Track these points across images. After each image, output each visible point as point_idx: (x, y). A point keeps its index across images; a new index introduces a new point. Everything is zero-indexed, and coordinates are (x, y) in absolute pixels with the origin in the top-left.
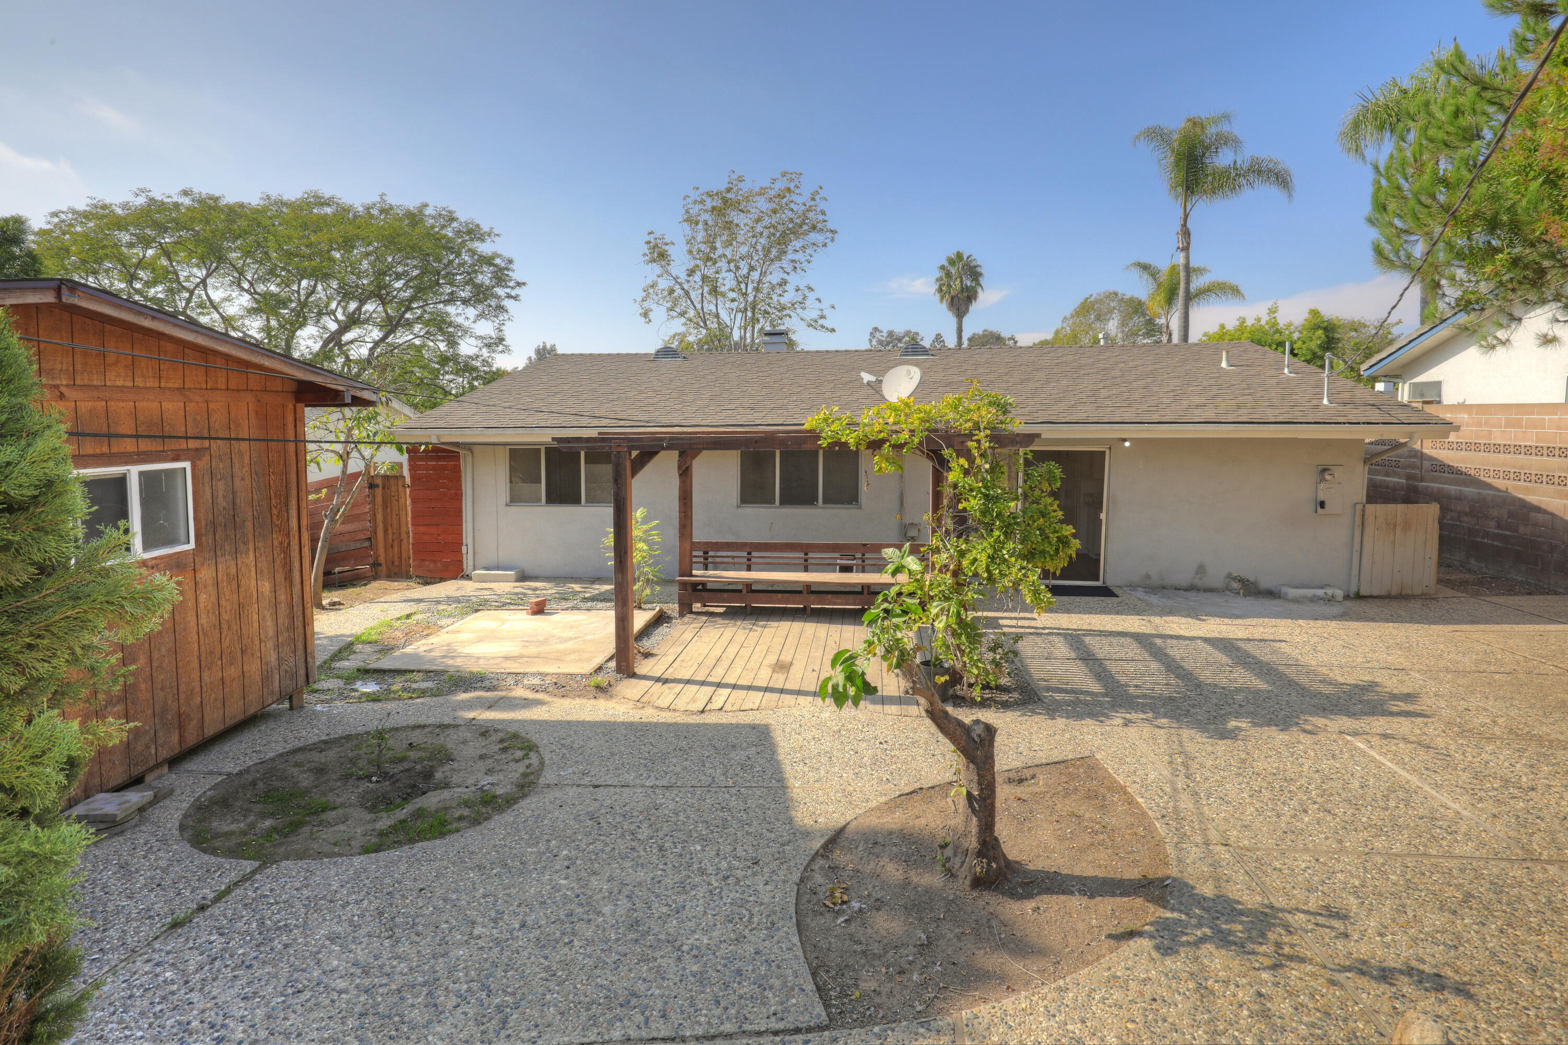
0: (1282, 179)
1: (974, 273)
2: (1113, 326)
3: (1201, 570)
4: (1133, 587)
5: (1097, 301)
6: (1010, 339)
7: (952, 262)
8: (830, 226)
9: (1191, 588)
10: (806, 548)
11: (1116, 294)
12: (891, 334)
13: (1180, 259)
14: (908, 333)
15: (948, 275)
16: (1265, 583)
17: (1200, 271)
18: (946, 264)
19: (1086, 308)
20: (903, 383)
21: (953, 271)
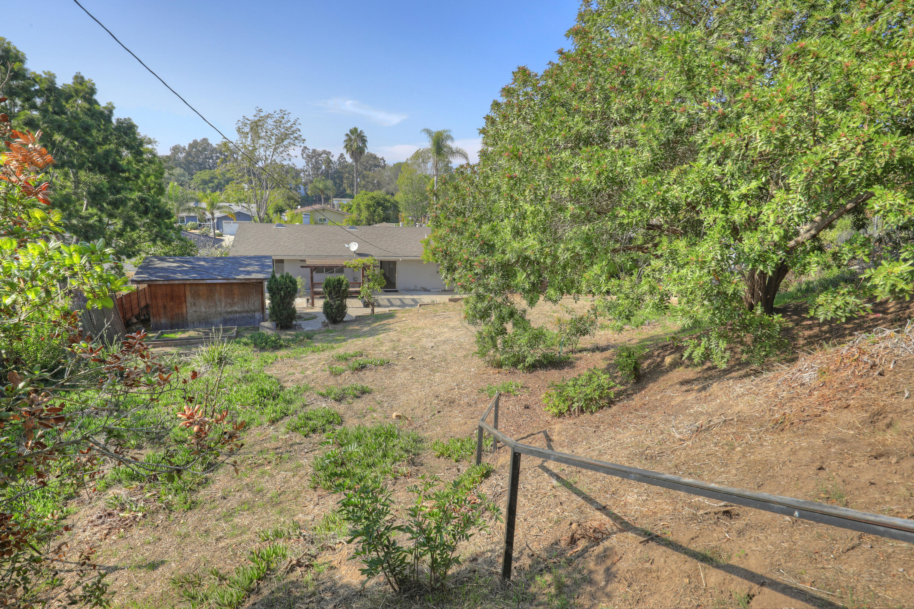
1: (364, 138)
3: (416, 286)
4: (402, 290)
5: (422, 152)
7: (351, 131)
8: (303, 137)
9: (414, 290)
12: (314, 151)
14: (324, 152)
15: (350, 139)
16: (428, 289)
18: (349, 133)
20: (354, 247)
21: (353, 137)
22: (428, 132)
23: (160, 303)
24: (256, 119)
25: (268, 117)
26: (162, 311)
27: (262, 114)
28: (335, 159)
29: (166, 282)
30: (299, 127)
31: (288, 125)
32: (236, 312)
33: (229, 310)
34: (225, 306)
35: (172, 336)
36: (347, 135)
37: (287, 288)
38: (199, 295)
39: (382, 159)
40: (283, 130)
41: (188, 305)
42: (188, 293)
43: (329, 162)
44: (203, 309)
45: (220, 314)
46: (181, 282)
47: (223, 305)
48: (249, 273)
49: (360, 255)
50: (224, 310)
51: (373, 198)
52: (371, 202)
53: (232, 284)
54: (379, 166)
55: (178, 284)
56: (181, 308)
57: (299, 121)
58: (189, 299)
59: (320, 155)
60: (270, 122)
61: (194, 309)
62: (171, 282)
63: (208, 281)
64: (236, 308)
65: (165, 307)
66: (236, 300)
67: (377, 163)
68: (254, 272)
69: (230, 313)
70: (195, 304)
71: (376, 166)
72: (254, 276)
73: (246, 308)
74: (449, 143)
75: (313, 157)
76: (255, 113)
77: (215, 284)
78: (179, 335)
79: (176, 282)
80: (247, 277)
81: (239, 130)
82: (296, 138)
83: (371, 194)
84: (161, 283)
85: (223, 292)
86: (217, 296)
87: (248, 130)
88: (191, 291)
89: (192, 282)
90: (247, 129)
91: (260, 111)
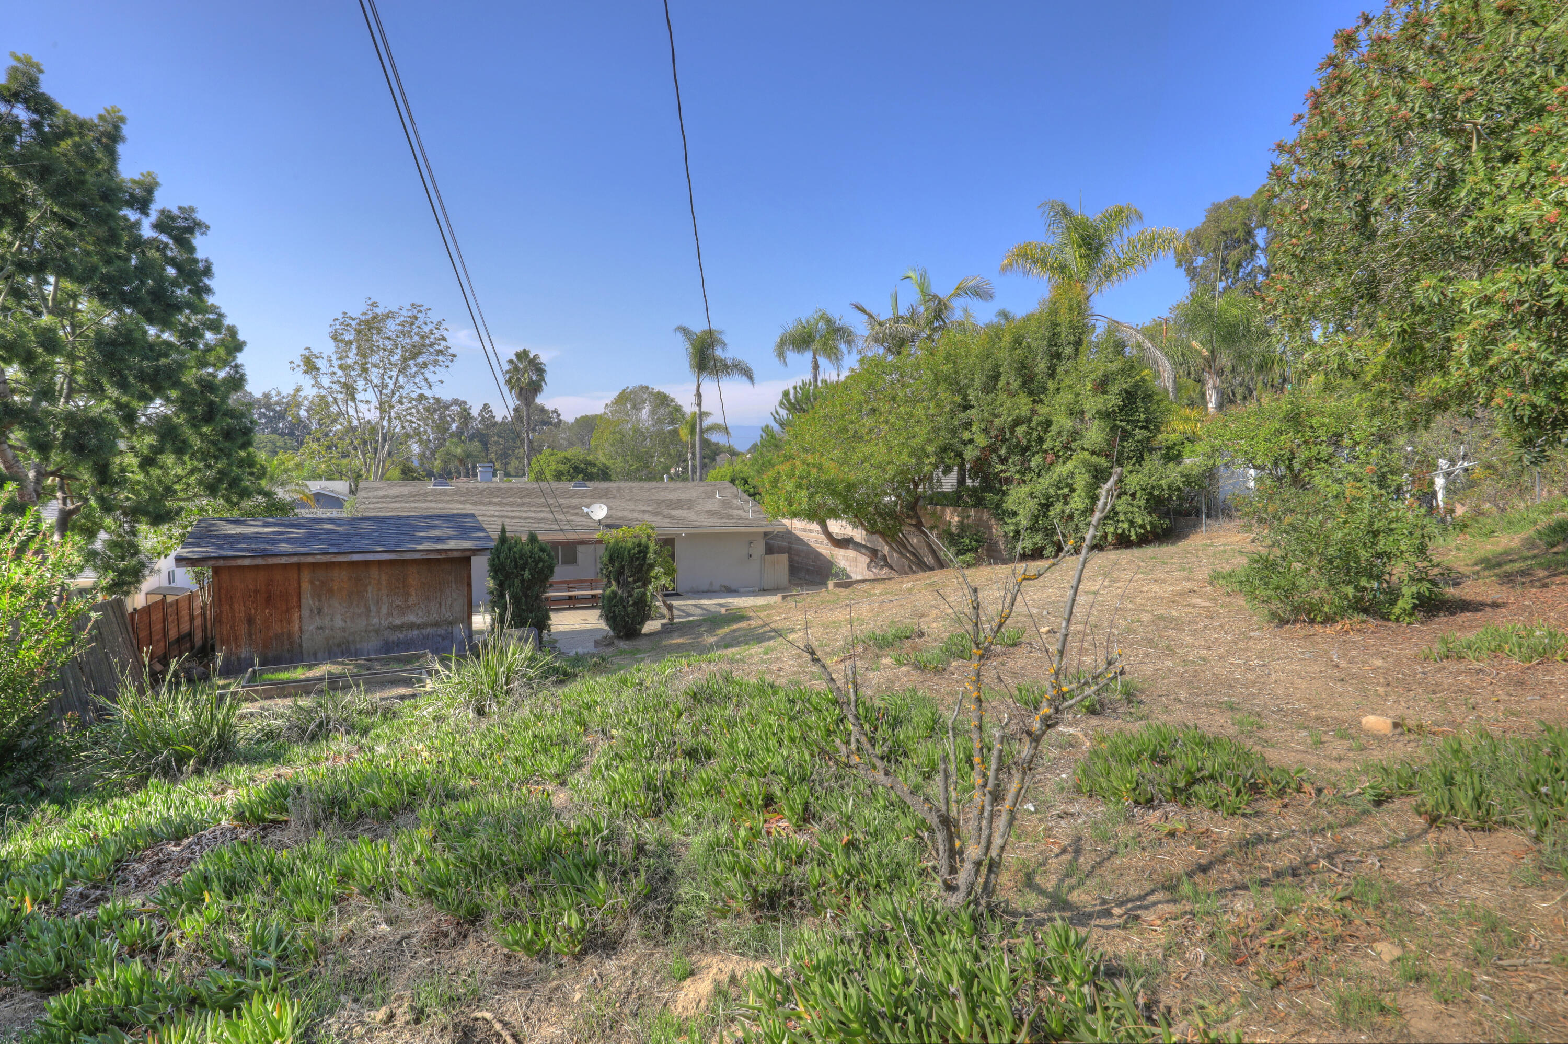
0: (748, 374)
1: (540, 370)
2: (645, 413)
3: (711, 584)
4: (687, 592)
5: (632, 392)
6: (553, 412)
7: (518, 355)
8: (451, 351)
9: (708, 591)
10: (568, 582)
11: (647, 388)
12: (437, 400)
13: (696, 409)
14: (456, 402)
15: (516, 369)
16: (733, 588)
17: (707, 414)
18: (514, 359)
19: (624, 398)
20: (600, 512)
21: (521, 366)
22: (685, 331)
23: (240, 611)
24: (368, 317)
25: (387, 316)
26: (243, 629)
27: (379, 311)
28: (475, 412)
29: (260, 562)
30: (445, 334)
31: (427, 329)
32: (412, 626)
33: (398, 622)
34: (389, 614)
35: (284, 676)
36: (511, 361)
37: (536, 562)
38: (330, 591)
39: (555, 411)
40: (416, 338)
41: (305, 613)
42: (305, 586)
43: (466, 416)
44: (339, 623)
45: (377, 632)
46: (295, 560)
47: (384, 610)
48: (438, 539)
49: (609, 526)
50: (385, 623)
51: (567, 460)
52: (562, 467)
53: (404, 562)
54: (551, 423)
55: (285, 566)
56: (289, 621)
57: (445, 325)
58: (308, 601)
59: (447, 407)
60: (392, 326)
61: (318, 622)
62: (271, 561)
63: (356, 557)
64: (412, 618)
65: (250, 621)
66: (412, 600)
67: (545, 418)
68: (450, 538)
69: (399, 628)
70: (320, 611)
71: (544, 423)
72: (452, 544)
73: (435, 616)
74: (719, 352)
75: (435, 411)
76: (364, 308)
77: (367, 563)
78: (300, 673)
79: (283, 560)
80: (439, 546)
81: (335, 337)
82: (439, 352)
83: (561, 454)
84: (247, 562)
85: (384, 579)
86: (370, 593)
87: (351, 338)
88: (312, 583)
89: (319, 559)
90: (349, 336)
91: (375, 305)
